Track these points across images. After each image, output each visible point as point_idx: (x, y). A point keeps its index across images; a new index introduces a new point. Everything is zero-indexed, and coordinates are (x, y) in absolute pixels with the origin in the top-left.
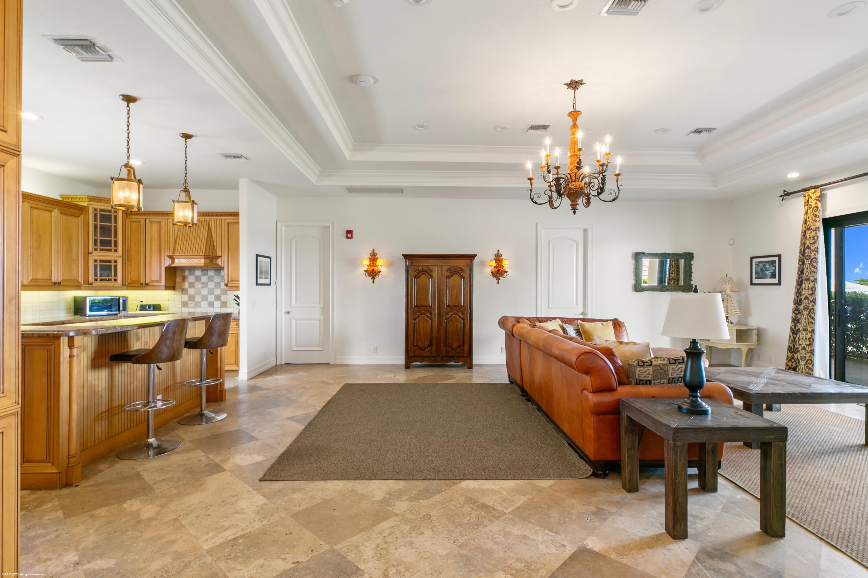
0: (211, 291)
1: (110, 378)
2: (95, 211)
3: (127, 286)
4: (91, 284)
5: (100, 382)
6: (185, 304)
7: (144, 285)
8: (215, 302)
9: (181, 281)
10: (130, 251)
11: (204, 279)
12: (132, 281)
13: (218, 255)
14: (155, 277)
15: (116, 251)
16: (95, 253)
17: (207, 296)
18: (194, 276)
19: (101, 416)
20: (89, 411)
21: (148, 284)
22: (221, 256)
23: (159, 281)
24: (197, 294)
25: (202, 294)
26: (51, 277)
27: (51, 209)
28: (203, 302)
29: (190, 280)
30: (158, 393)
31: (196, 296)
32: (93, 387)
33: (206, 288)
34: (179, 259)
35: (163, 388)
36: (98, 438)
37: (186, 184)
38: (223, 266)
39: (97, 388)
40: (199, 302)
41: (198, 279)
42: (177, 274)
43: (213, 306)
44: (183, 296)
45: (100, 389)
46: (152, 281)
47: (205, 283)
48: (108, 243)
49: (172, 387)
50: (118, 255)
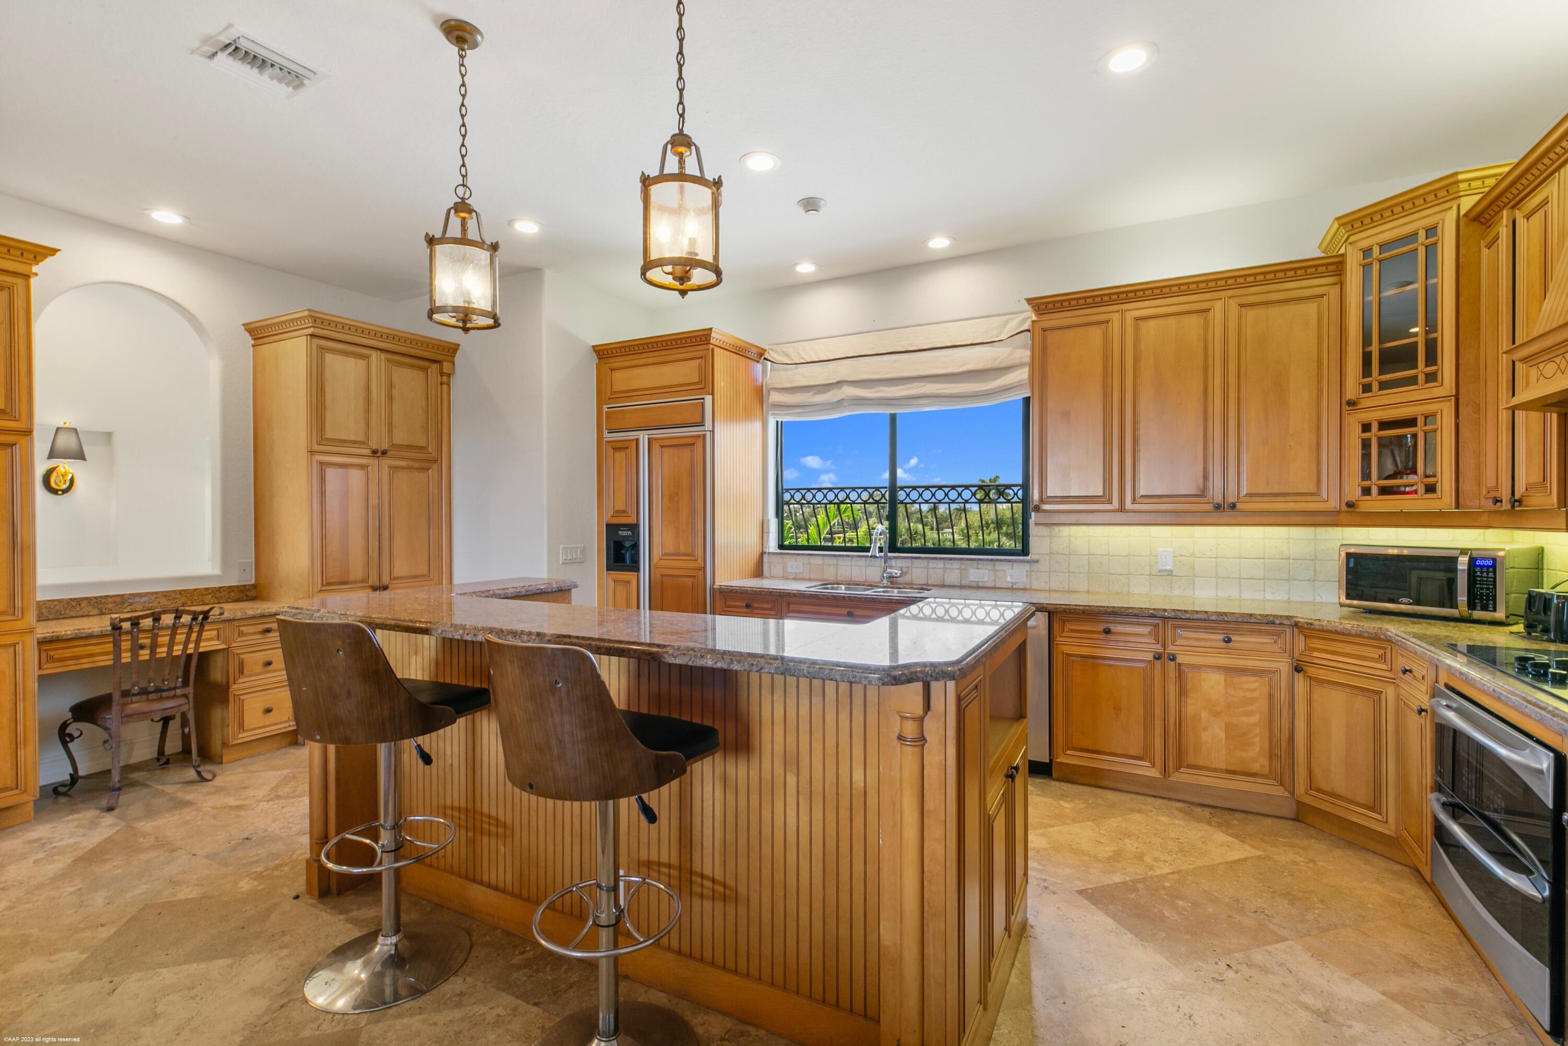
2: (1365, 257)
4: (1350, 505)
7: (1507, 506)
15: (1432, 377)
16: (1366, 401)
21: (1520, 503)
23: (1544, 487)
27: (1208, 305)
34: (1541, 366)
46: (1529, 489)
48: (1406, 358)
50: (1438, 392)
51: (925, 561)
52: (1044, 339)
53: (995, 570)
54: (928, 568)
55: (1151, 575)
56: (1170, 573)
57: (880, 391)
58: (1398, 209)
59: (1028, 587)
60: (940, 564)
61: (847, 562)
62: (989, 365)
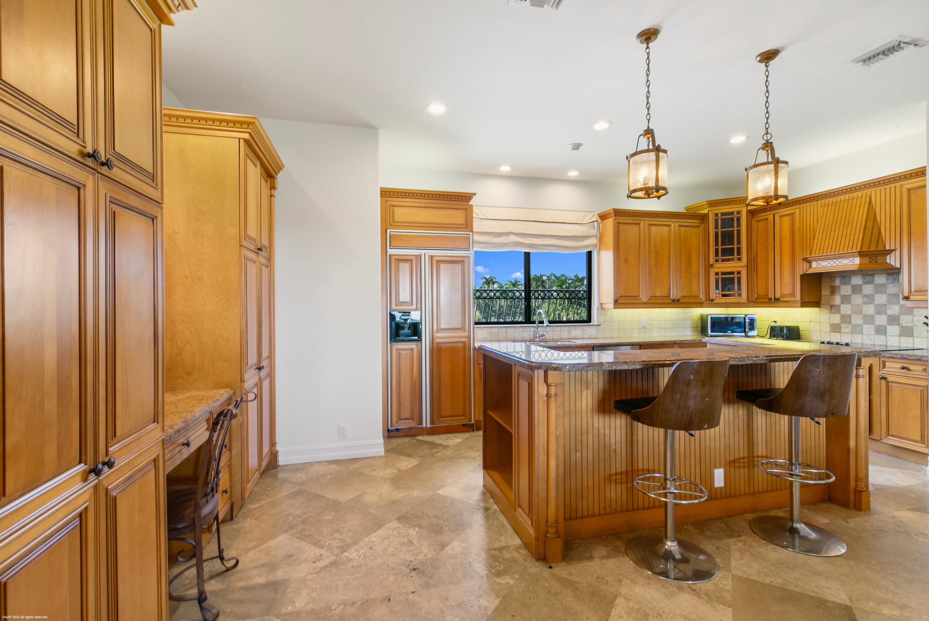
0: (881, 310)
1: (629, 429)
2: (715, 216)
3: (754, 302)
4: (712, 300)
5: (613, 432)
6: (835, 328)
7: (773, 300)
8: (888, 327)
9: (829, 294)
10: (757, 258)
11: (868, 289)
12: (759, 296)
13: (888, 248)
14: (787, 290)
15: (739, 259)
16: (717, 265)
17: (872, 317)
18: (849, 286)
19: (614, 477)
20: (596, 468)
21: (778, 299)
22: (895, 250)
23: (793, 295)
24: (856, 313)
25: (864, 313)
26: (669, 294)
27: (669, 223)
28: (865, 327)
29: (843, 293)
30: (718, 464)
31: (853, 316)
32: (602, 437)
33: (871, 303)
34: (819, 262)
35: (728, 459)
36: (610, 506)
37: (768, 135)
38: (898, 266)
39: (607, 439)
40: (859, 325)
41: (857, 290)
42: (823, 285)
43: (885, 334)
44: (832, 315)
45: (613, 441)
46: (783, 296)
47: (870, 295)
48: (730, 252)
49: (746, 460)
50: (741, 264)
51: (552, 328)
52: (618, 227)
53: (583, 330)
54: (553, 331)
55: (639, 328)
56: (645, 327)
57: (530, 240)
58: (738, 202)
59: (596, 337)
60: (559, 329)
61: (512, 330)
62: (581, 234)
